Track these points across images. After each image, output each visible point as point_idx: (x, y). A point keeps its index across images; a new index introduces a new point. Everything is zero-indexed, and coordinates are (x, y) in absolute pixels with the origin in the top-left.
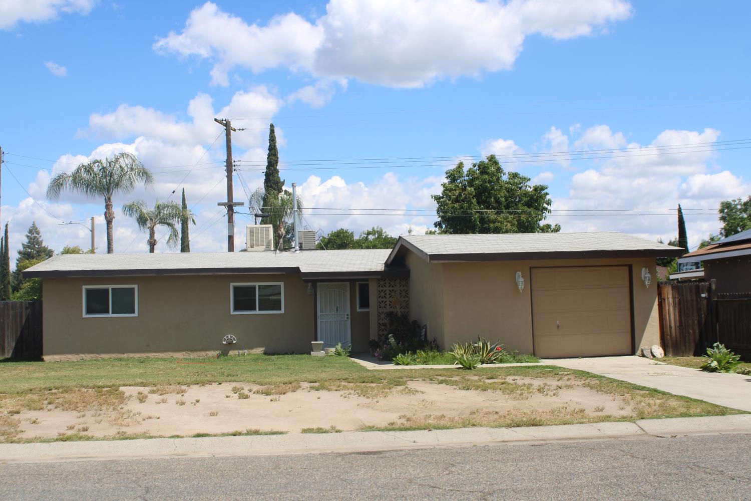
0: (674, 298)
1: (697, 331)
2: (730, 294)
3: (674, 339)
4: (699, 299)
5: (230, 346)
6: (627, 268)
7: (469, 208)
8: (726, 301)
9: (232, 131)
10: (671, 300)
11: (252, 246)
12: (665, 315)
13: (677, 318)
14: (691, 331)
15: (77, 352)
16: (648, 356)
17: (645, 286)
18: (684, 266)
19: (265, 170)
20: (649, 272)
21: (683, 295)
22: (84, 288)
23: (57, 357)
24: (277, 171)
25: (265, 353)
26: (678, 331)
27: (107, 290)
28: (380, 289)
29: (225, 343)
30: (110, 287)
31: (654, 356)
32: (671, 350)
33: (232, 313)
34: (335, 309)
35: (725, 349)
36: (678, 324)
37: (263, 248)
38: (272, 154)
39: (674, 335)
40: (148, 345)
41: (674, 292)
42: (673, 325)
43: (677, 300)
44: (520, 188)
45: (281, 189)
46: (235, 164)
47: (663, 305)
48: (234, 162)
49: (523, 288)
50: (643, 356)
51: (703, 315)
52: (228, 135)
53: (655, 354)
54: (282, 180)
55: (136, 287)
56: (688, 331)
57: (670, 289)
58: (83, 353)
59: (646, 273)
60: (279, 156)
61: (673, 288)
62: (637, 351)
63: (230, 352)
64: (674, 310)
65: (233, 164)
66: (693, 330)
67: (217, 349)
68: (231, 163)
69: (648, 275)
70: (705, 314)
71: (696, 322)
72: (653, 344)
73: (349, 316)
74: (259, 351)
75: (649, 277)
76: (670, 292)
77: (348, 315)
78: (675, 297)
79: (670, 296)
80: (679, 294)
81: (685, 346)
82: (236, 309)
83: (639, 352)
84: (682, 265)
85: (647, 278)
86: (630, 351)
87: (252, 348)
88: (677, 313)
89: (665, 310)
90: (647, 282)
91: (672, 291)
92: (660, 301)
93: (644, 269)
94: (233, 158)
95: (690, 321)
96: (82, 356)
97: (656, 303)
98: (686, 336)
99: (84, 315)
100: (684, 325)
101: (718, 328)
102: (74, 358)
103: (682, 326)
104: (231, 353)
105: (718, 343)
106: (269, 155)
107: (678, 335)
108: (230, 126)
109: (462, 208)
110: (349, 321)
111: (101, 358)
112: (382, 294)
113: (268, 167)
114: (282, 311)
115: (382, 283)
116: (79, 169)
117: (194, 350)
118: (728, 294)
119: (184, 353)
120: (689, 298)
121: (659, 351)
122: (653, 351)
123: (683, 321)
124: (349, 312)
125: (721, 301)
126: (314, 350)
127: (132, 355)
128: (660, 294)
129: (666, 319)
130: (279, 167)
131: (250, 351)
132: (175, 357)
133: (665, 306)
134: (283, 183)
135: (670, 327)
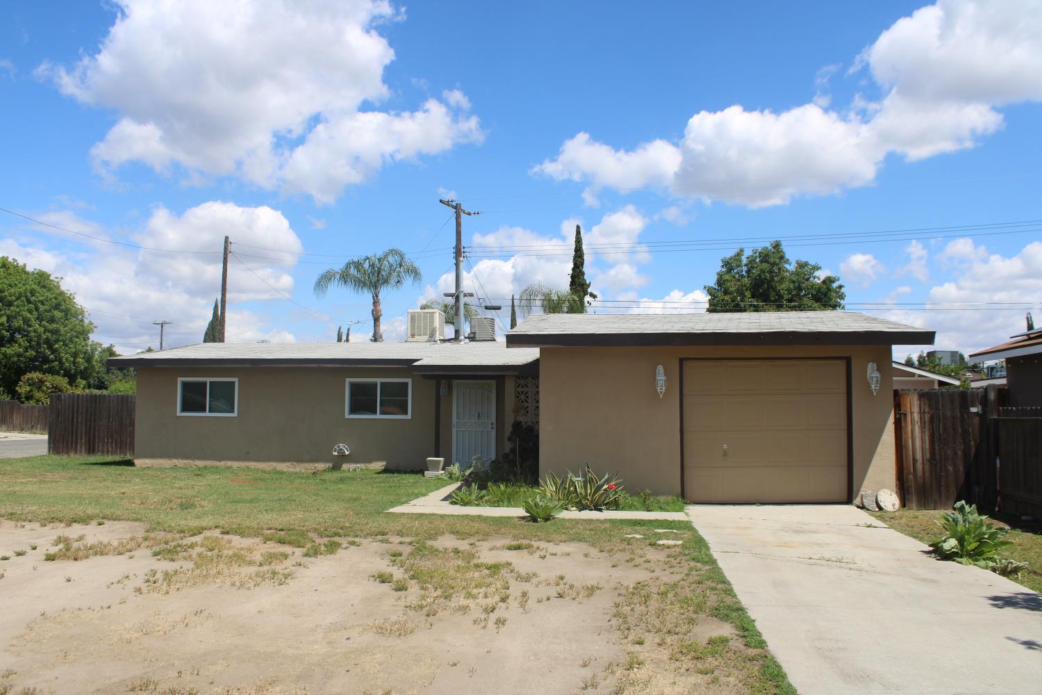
0: (922, 413)
1: (961, 469)
2: (1017, 409)
3: (920, 480)
4: (966, 416)
5: (343, 458)
6: (842, 364)
7: (742, 300)
8: (1011, 420)
9: (462, 214)
10: (916, 416)
11: (413, 336)
12: (906, 441)
13: (927, 446)
14: (950, 468)
15: (169, 457)
16: (870, 508)
17: (871, 391)
18: (997, 372)
19: (571, 272)
20: (878, 370)
21: (937, 409)
22: (180, 380)
23: (148, 462)
24: (583, 274)
25: (386, 471)
26: (927, 468)
27: (204, 384)
28: (520, 389)
29: (336, 453)
30: (208, 380)
31: (880, 508)
32: (914, 498)
33: (347, 416)
34: (477, 415)
35: (976, 515)
36: (928, 456)
37: (426, 338)
38: (578, 256)
39: (920, 473)
40: (248, 453)
41: (922, 402)
42: (919, 456)
43: (927, 417)
44: (808, 280)
45: (587, 291)
46: (465, 250)
47: (903, 424)
48: (464, 248)
49: (664, 391)
50: (862, 507)
51: (972, 443)
52: (458, 218)
53: (882, 504)
54: (588, 282)
55: (236, 380)
56: (946, 468)
57: (916, 397)
58: (177, 458)
59: (874, 371)
60: (585, 257)
61: (922, 396)
62: (855, 498)
63: (343, 465)
64: (922, 432)
65: (462, 250)
66: (955, 466)
67: (327, 461)
68: (460, 249)
69: (877, 374)
70: (975, 441)
71: (960, 453)
72: (883, 487)
73: (494, 426)
74: (379, 465)
75: (877, 377)
76: (916, 403)
77: (492, 424)
78: (924, 412)
79: (916, 409)
80: (930, 406)
81: (940, 492)
82: (353, 411)
83: (857, 501)
84: (995, 370)
85: (875, 379)
86: (844, 497)
87: (370, 462)
88: (927, 438)
89: (906, 433)
90: (873, 386)
91: (918, 402)
92: (898, 416)
93: (870, 365)
94: (463, 243)
95: (949, 452)
96: (175, 461)
97: (891, 419)
98: (941, 476)
99: (179, 414)
100: (938, 457)
101: (998, 465)
102: (166, 463)
103: (934, 460)
104: (345, 466)
105: (963, 502)
106: (575, 257)
107: (927, 474)
108: (460, 208)
109: (733, 301)
110: (494, 431)
111: (195, 465)
112: (523, 397)
113: (573, 269)
114: (409, 416)
115: (522, 382)
116: (348, 265)
117: (300, 460)
118: (1014, 408)
119: (289, 464)
120: (949, 414)
121: (890, 500)
122: (879, 499)
123: (937, 451)
124: (494, 420)
125: (1004, 420)
126: (429, 469)
127: (229, 463)
128: (898, 406)
129: (906, 447)
130: (585, 269)
131: (367, 465)
132: (278, 469)
133: (906, 426)
134: (589, 286)
135: (915, 460)
